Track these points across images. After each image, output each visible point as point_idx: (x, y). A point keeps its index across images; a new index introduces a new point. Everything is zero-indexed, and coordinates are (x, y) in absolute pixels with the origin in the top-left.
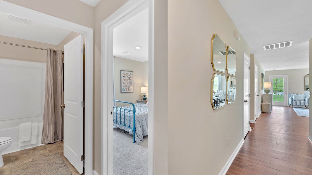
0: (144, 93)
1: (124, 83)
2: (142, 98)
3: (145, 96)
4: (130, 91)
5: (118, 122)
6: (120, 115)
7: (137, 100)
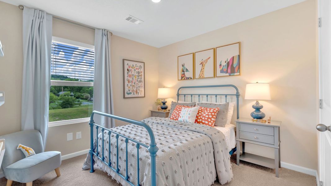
0: (162, 99)
1: (129, 82)
2: (159, 107)
3: (164, 103)
4: (140, 95)
5: (114, 164)
6: (116, 149)
7: (152, 109)
